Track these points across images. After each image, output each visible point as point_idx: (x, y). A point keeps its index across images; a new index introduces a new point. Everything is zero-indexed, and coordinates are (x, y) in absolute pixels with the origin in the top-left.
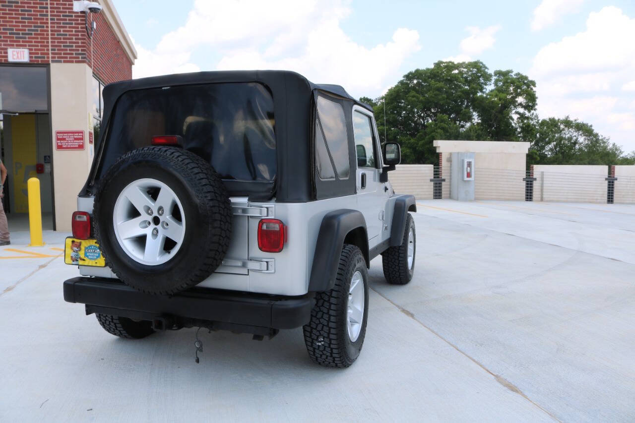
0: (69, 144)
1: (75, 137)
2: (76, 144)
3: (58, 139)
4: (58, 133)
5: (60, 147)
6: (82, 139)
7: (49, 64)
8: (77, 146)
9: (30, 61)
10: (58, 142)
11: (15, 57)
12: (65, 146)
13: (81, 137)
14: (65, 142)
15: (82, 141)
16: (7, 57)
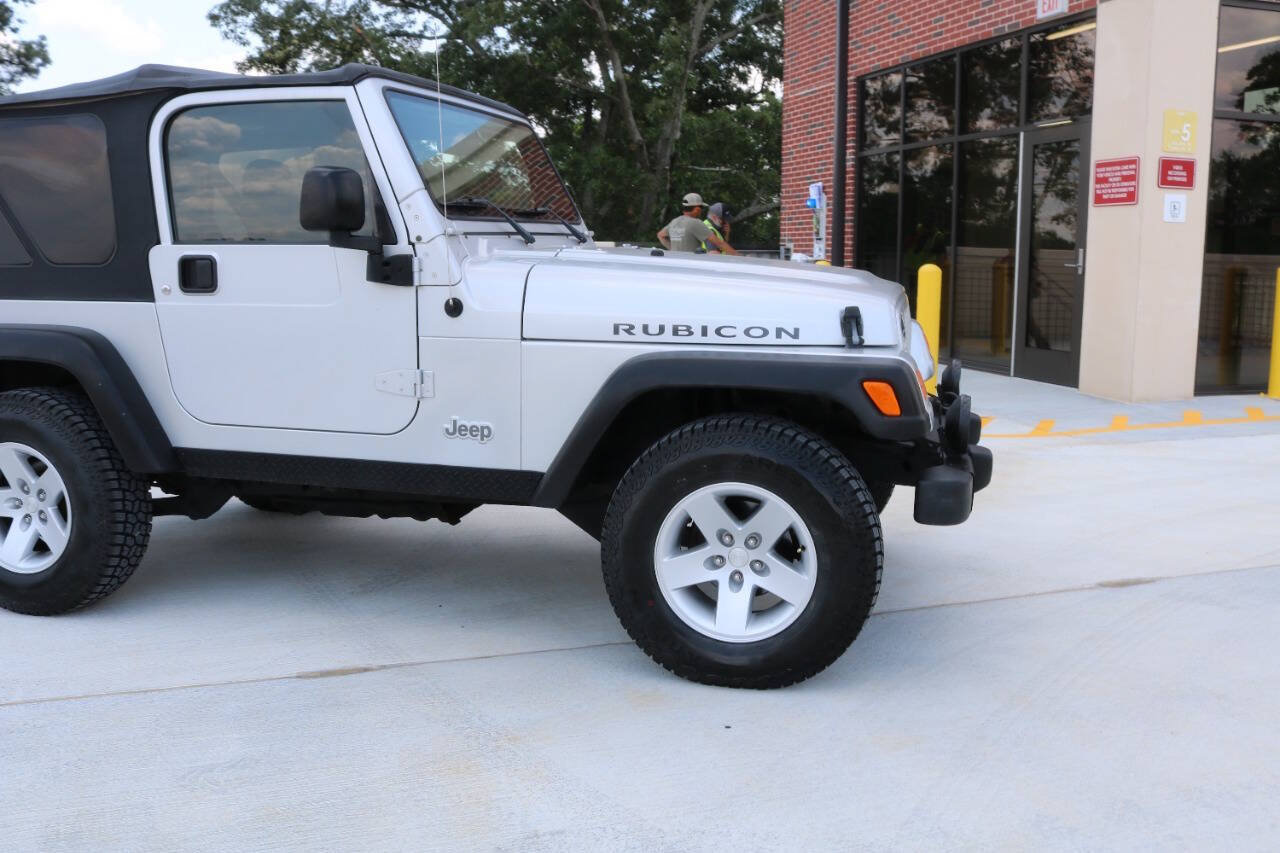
0: (1114, 190)
1: (1124, 173)
2: (1125, 190)
3: (1099, 181)
4: (1099, 166)
5: (1099, 200)
6: (1132, 178)
7: (1095, 10)
8: (1125, 195)
9: (1071, 8)
10: (1098, 186)
11: (1046, 7)
12: (1105, 197)
13: (1133, 173)
14: (1107, 185)
15: (1133, 183)
16: (1034, 12)
